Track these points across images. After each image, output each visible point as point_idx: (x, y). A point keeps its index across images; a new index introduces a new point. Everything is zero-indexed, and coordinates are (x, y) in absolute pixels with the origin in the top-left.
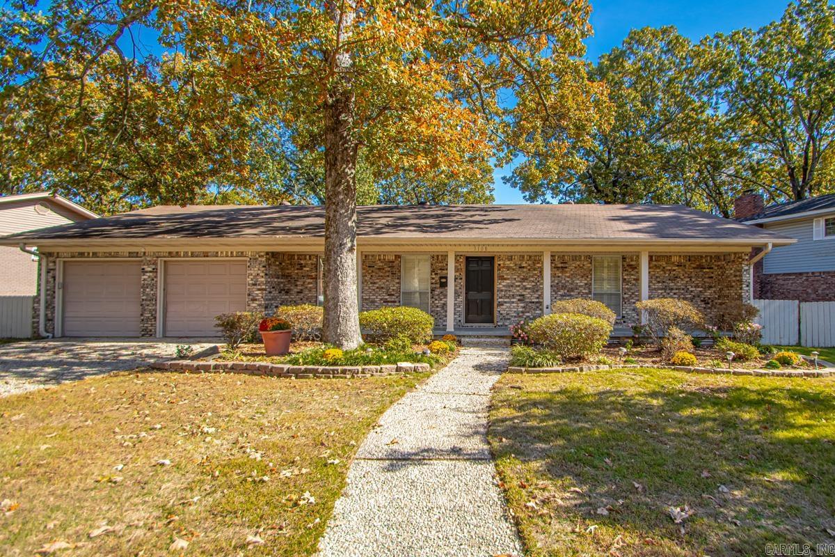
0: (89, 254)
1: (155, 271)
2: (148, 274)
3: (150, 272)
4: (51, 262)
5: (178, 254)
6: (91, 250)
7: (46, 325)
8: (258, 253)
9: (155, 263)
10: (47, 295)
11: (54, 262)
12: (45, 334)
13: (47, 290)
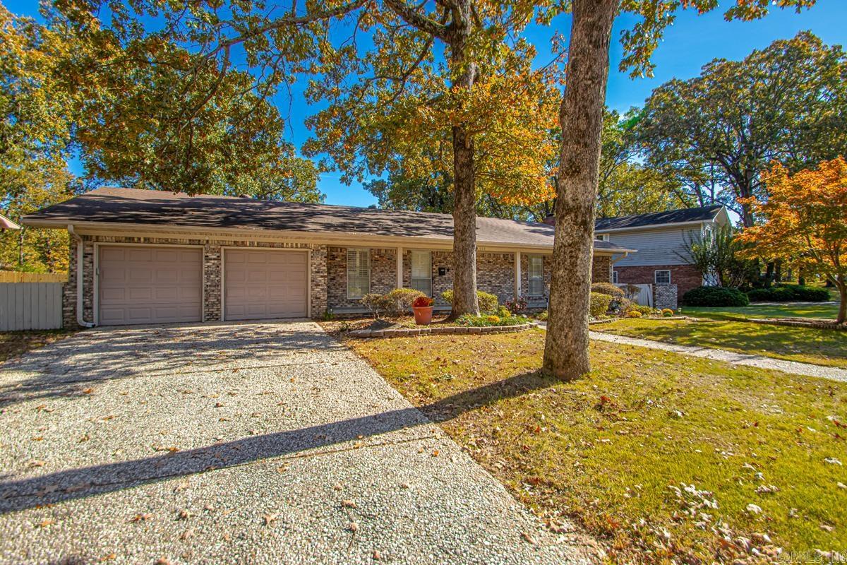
0: (139, 239)
1: (218, 258)
2: (213, 261)
3: (214, 259)
4: (88, 246)
5: (243, 244)
6: (142, 236)
7: (84, 314)
8: (320, 245)
9: (219, 251)
10: (84, 281)
11: (92, 246)
12: (83, 323)
13: (84, 276)
